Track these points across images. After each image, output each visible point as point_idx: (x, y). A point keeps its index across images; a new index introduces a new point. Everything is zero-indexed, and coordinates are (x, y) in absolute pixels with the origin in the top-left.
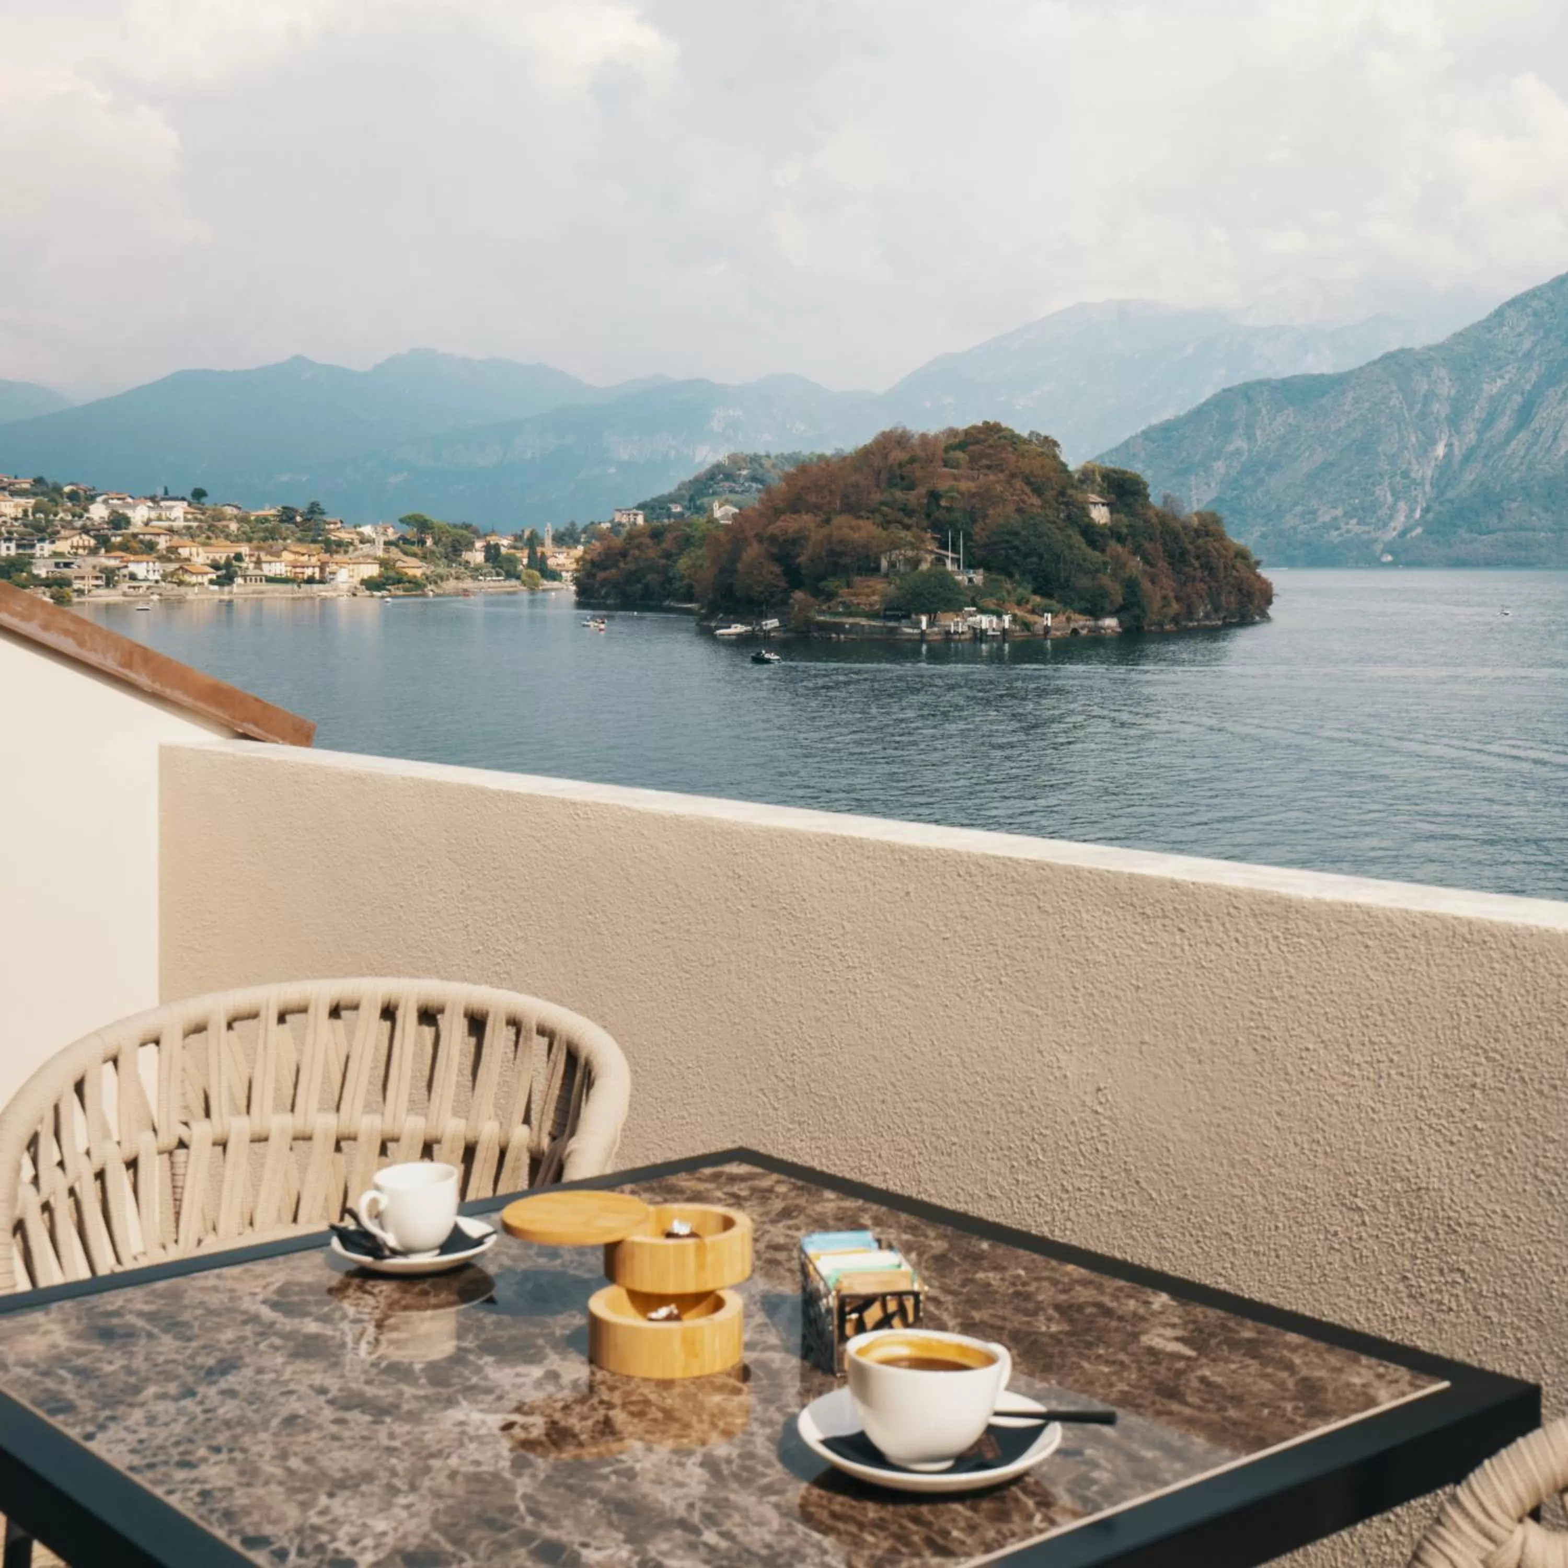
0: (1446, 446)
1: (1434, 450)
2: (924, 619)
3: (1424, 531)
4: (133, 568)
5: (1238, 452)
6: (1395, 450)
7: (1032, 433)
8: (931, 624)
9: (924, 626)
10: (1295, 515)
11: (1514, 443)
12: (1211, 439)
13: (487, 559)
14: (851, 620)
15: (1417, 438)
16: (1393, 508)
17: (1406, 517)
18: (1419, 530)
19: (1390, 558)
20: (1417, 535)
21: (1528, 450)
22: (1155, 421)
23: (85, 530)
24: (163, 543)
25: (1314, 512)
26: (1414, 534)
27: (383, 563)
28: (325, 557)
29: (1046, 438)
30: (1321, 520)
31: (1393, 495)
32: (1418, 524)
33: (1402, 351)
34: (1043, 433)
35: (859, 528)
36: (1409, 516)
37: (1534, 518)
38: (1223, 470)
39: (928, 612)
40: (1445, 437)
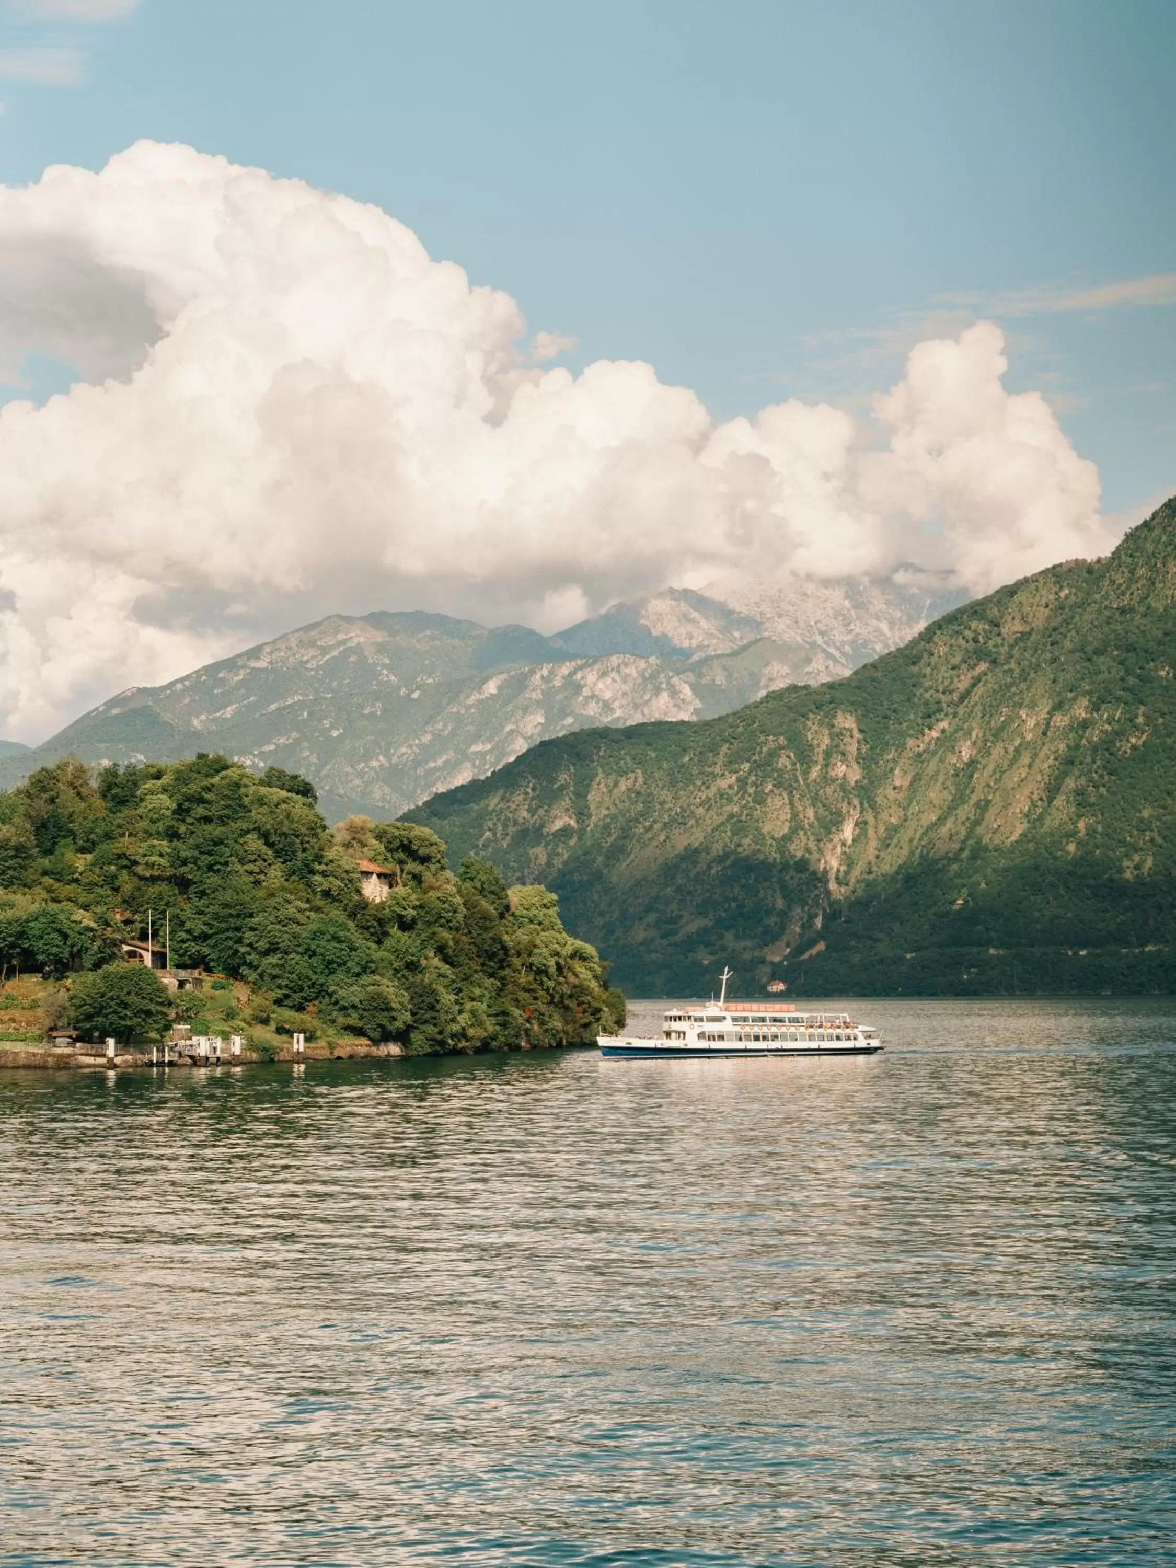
0: (856, 824)
1: (840, 830)
2: (112, 1041)
3: (828, 947)
5: (565, 832)
6: (786, 830)
7: (270, 770)
8: (122, 1048)
9: (112, 1051)
10: (649, 925)
11: (949, 824)
12: (525, 814)
15: (816, 813)
16: (784, 915)
17: (803, 926)
18: (821, 946)
19: (781, 987)
20: (819, 954)
21: (971, 830)
22: (441, 789)
25: (674, 920)
26: (814, 951)
30: (682, 932)
31: (784, 897)
32: (821, 936)
33: (794, 688)
34: (289, 770)
36: (807, 925)
37: (979, 927)
38: (543, 859)
39: (117, 1033)
40: (856, 814)
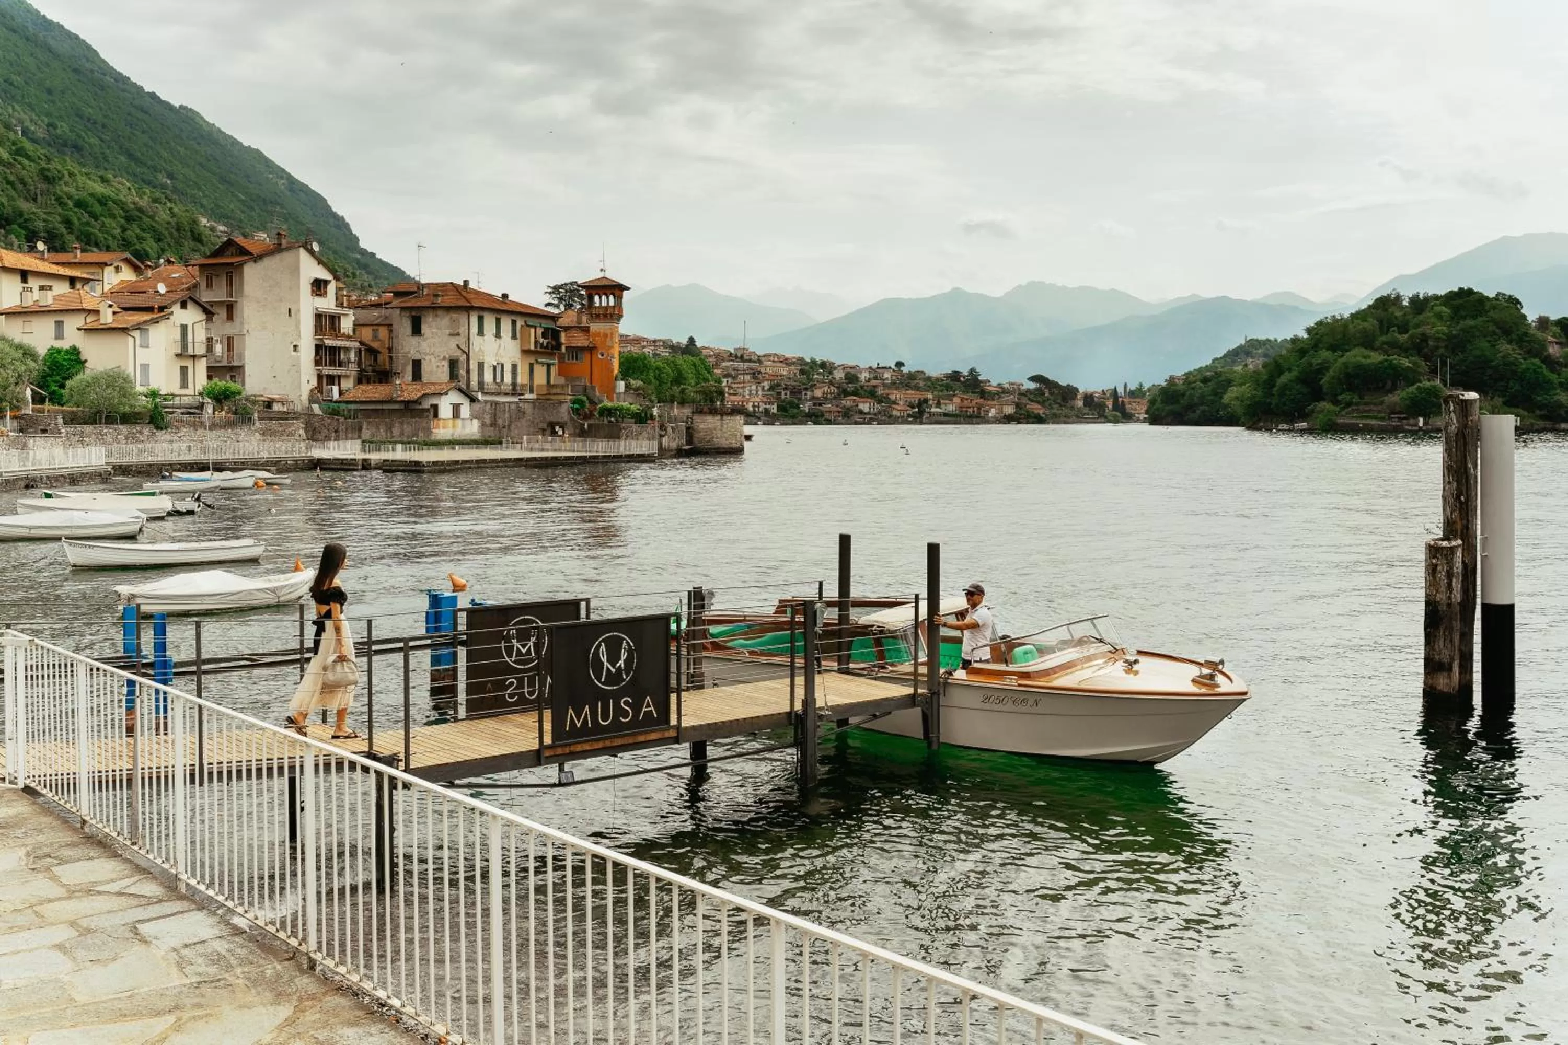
2: (1421, 419)
4: (861, 406)
7: (1498, 294)
8: (1425, 424)
9: (1421, 424)
13: (1085, 405)
14: (1364, 422)
23: (831, 383)
24: (880, 391)
27: (1018, 406)
28: (981, 401)
29: (1510, 297)
34: (1508, 293)
35: (1369, 357)
39: (1424, 416)
